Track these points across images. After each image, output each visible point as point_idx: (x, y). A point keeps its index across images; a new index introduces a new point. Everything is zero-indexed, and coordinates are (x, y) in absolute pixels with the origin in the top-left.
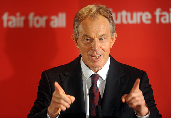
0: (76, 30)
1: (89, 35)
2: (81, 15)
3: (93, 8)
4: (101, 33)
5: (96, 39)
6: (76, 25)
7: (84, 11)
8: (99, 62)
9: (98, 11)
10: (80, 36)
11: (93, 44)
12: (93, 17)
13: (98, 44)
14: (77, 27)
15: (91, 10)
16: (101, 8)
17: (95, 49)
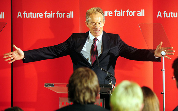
0: (87, 19)
1: (94, 22)
2: (89, 12)
3: (95, 9)
4: (99, 21)
5: (97, 23)
6: (87, 17)
7: (90, 10)
8: (99, 34)
9: (97, 10)
10: (90, 22)
11: (96, 26)
12: (95, 13)
13: (98, 26)
14: (88, 18)
15: (94, 10)
16: (99, 9)
17: (97, 28)
